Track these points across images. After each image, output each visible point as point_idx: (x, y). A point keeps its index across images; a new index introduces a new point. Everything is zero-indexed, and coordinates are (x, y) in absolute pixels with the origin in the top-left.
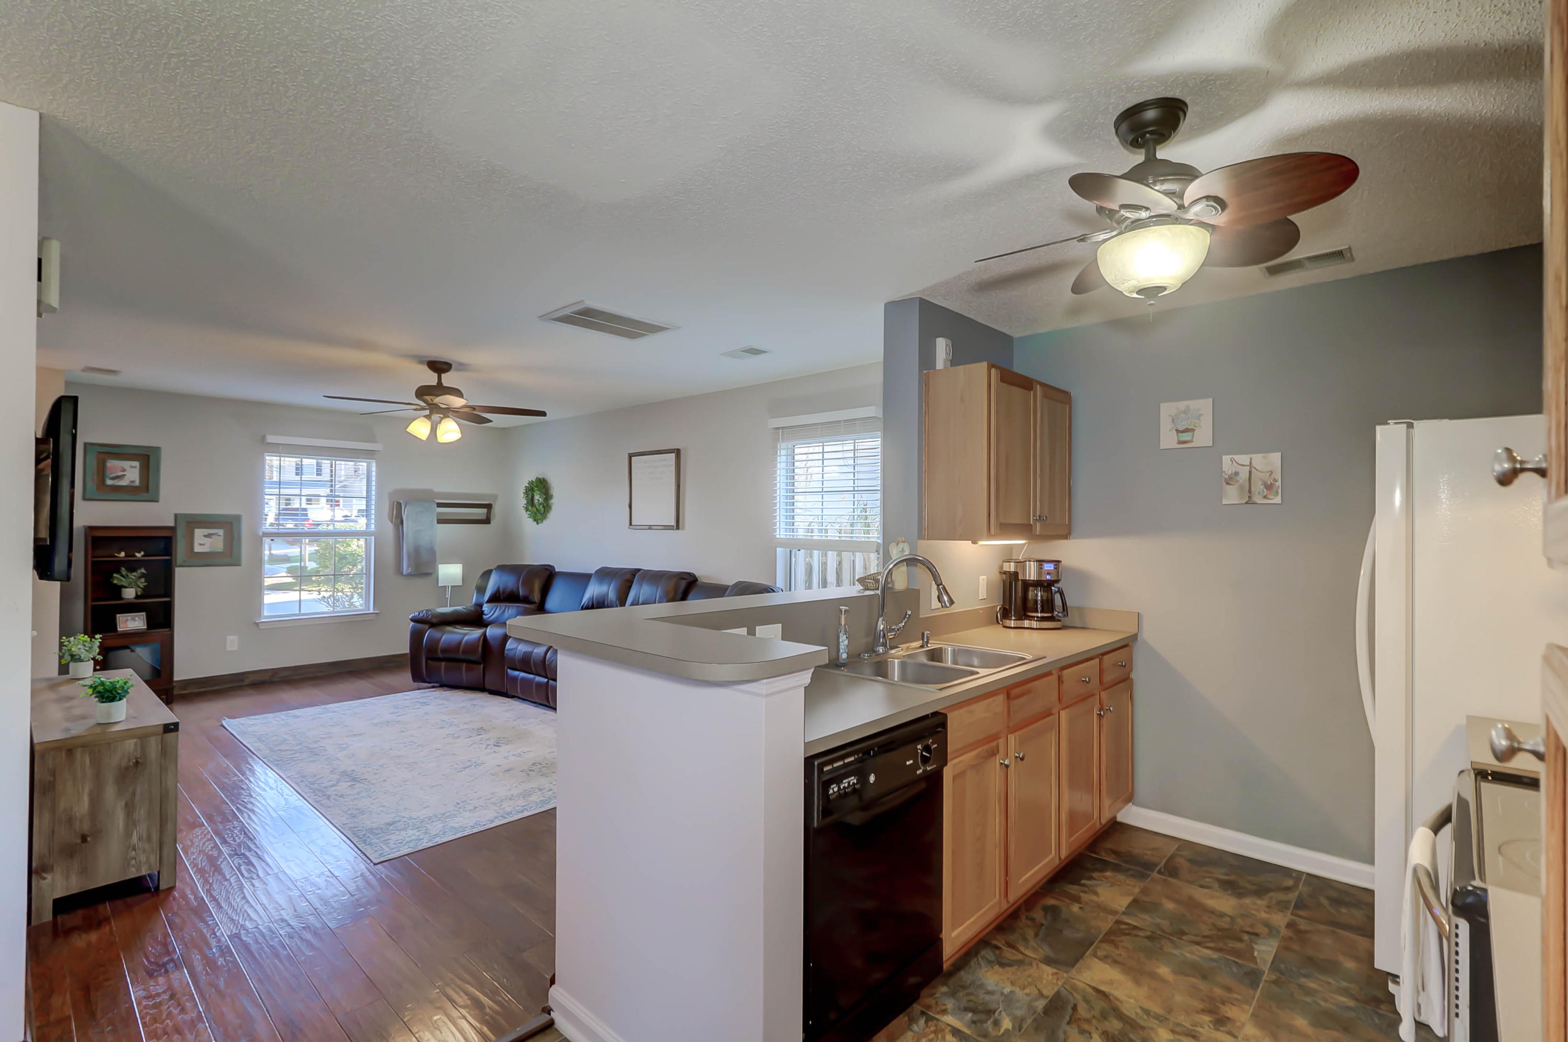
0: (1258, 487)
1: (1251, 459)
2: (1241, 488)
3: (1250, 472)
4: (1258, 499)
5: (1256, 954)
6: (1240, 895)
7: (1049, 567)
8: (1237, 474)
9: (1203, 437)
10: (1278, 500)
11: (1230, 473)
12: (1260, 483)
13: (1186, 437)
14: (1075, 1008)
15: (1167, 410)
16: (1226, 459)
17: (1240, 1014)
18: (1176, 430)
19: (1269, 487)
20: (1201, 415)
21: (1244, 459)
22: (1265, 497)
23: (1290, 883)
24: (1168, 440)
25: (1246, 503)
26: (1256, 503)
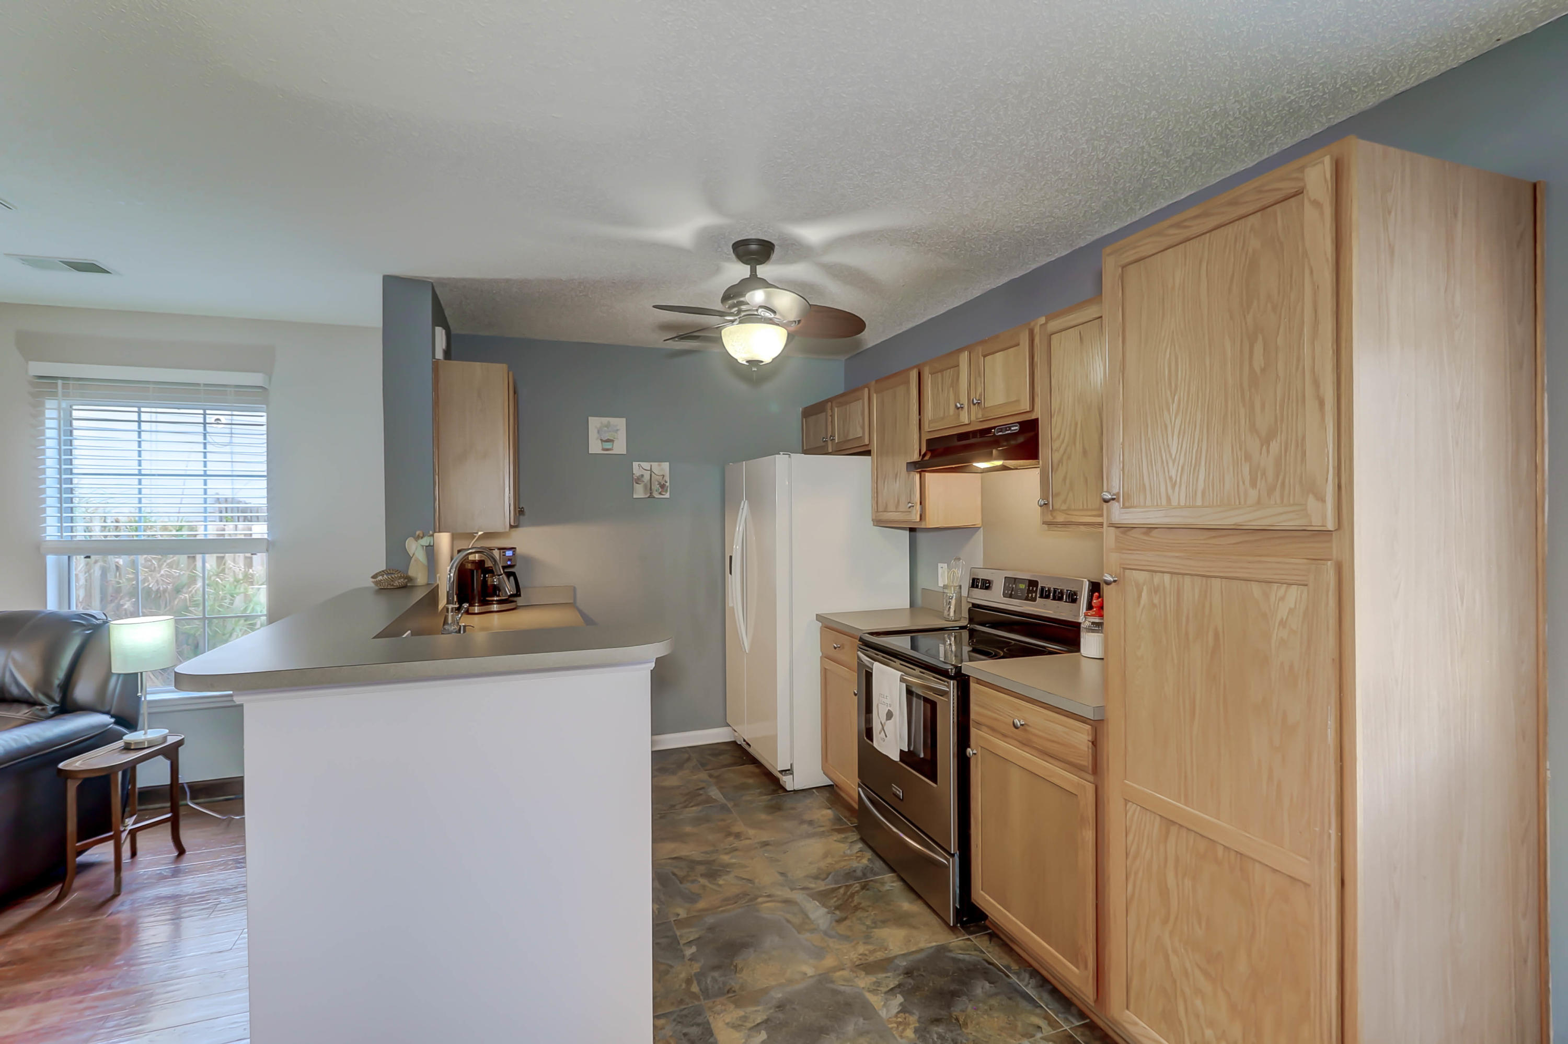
0: (656, 486)
1: (651, 466)
2: (645, 486)
3: (651, 475)
4: (656, 495)
5: (714, 797)
6: (674, 773)
7: (509, 553)
8: (642, 476)
9: (620, 447)
10: (667, 495)
11: (638, 475)
12: (657, 483)
13: (608, 445)
14: (674, 874)
15: (594, 423)
16: (635, 464)
17: (739, 827)
18: (601, 440)
19: (663, 486)
20: (617, 430)
21: (646, 465)
22: (660, 494)
23: (686, 756)
24: (595, 447)
25: (649, 497)
26: (654, 497)
